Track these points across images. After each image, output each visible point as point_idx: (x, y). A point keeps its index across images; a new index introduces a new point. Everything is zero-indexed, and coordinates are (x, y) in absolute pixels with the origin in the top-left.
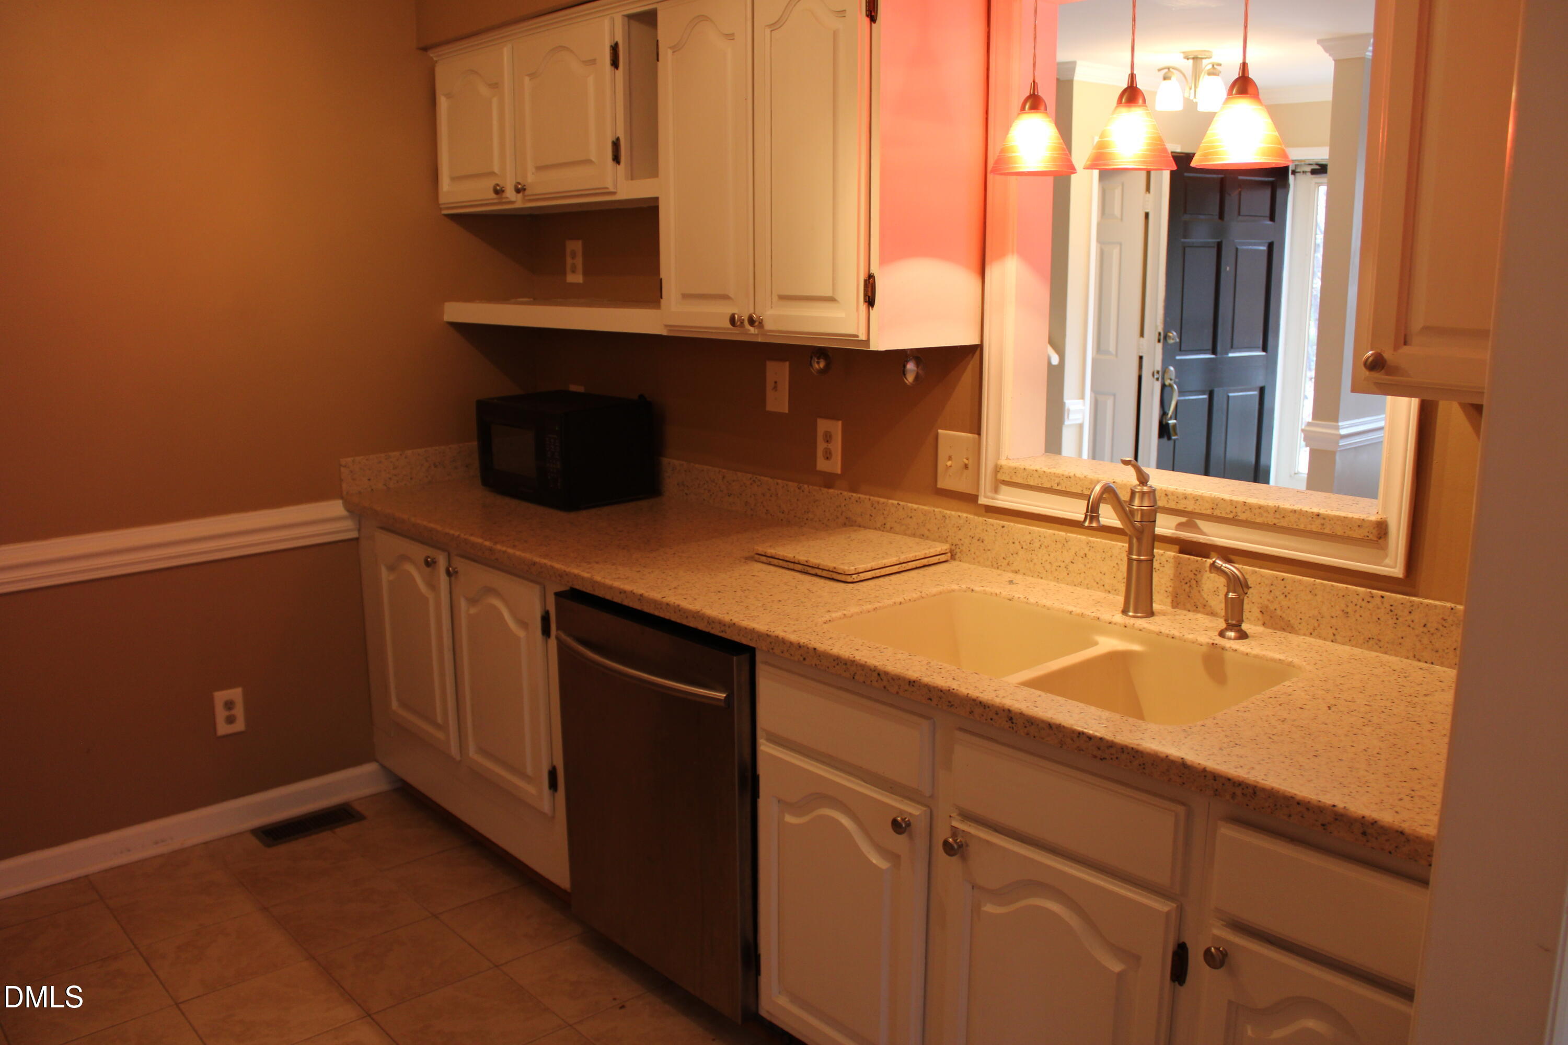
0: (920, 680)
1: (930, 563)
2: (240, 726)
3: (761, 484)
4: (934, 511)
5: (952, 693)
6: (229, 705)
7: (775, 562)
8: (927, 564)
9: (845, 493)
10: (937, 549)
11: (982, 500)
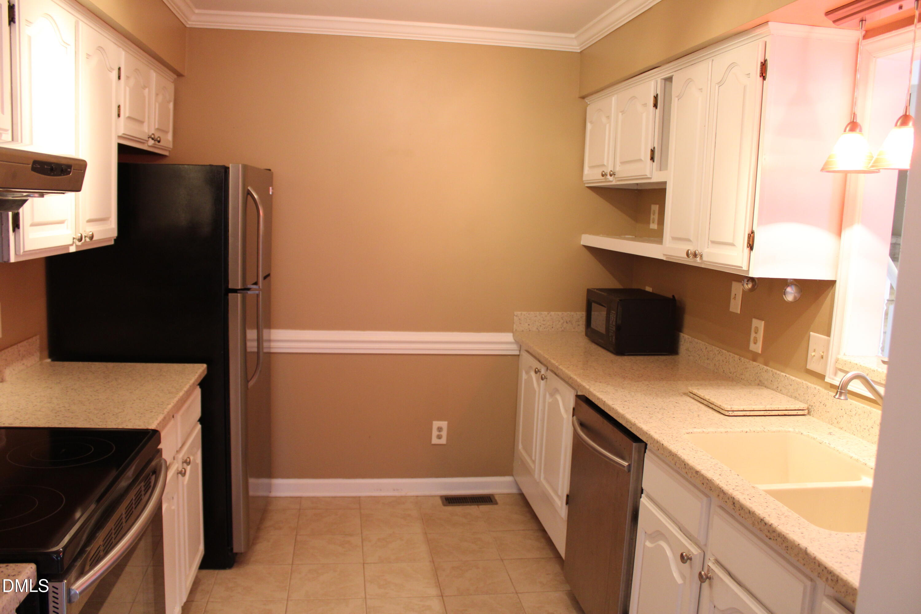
0: (701, 471)
1: (790, 414)
2: (443, 441)
3: (723, 354)
4: (803, 383)
5: (712, 482)
6: (440, 429)
7: (696, 398)
8: (788, 414)
9: (761, 365)
10: (796, 406)
11: (827, 380)
